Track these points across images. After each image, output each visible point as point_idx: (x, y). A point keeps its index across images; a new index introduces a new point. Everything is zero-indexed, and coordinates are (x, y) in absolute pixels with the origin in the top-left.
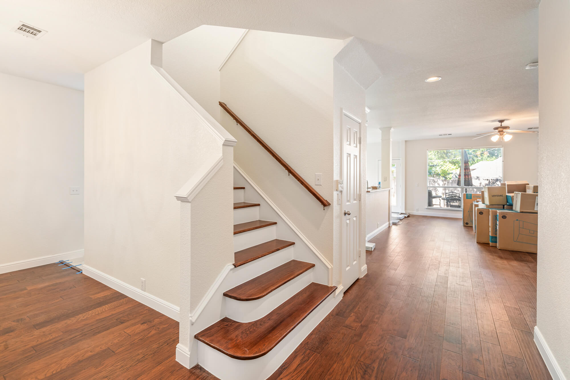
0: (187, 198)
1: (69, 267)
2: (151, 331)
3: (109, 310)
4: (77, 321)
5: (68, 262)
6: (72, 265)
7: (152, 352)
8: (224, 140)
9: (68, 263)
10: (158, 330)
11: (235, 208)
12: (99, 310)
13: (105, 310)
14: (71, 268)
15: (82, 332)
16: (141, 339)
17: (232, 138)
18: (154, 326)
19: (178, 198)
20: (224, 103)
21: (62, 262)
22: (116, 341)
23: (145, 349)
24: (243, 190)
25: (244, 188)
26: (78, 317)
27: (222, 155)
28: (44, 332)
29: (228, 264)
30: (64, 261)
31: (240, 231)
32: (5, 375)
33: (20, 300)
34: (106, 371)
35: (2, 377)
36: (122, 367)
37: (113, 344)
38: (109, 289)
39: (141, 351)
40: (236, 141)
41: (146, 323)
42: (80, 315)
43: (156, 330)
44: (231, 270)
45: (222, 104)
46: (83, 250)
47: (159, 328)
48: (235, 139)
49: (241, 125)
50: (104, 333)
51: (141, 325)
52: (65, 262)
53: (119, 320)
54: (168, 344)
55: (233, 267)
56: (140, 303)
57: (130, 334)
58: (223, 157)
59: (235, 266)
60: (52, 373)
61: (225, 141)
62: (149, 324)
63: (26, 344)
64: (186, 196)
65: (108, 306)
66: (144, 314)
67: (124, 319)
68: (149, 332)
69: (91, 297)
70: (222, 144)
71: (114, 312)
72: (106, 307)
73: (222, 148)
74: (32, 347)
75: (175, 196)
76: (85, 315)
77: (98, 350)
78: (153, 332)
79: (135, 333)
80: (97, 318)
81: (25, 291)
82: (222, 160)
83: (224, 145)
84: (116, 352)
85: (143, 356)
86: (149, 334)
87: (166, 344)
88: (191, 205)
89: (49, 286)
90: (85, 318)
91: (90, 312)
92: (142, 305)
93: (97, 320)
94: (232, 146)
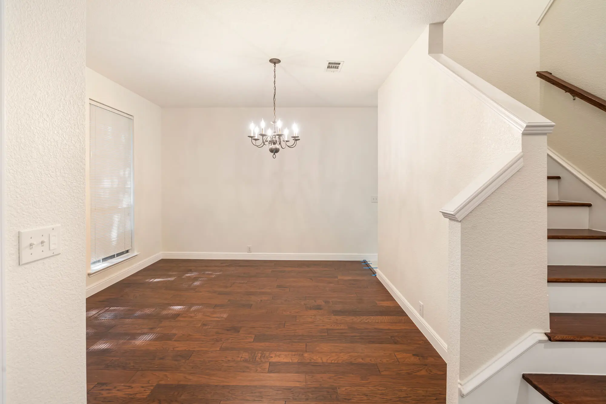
0: (454, 215)
1: (368, 268)
2: (421, 370)
3: (388, 322)
4: (360, 321)
5: (369, 262)
6: (371, 267)
7: (416, 398)
8: (525, 125)
9: (369, 264)
10: (430, 373)
11: (549, 238)
12: (379, 318)
13: (384, 321)
14: (370, 268)
15: (361, 334)
16: (409, 374)
17: (541, 120)
18: (426, 365)
19: (445, 215)
20: (547, 72)
21: (365, 262)
22: (385, 361)
23: (410, 389)
24: (587, 209)
25: (589, 205)
26: (362, 317)
27: (521, 151)
28: (337, 320)
29: (535, 330)
30: (367, 260)
31: (571, 280)
32: (307, 344)
33: (332, 285)
34: (368, 389)
35: (305, 344)
36: (382, 394)
37: (381, 362)
38: (393, 299)
39: (405, 388)
40: (553, 124)
41: (418, 356)
42: (364, 317)
43: (427, 372)
44: (540, 342)
45: (542, 73)
46: (377, 254)
47: (431, 371)
48: (550, 121)
49: (581, 98)
50: (377, 345)
51: (412, 356)
52: (367, 262)
53: (393, 338)
54: (436, 399)
55: (546, 338)
56: (418, 329)
57: (399, 360)
58: (522, 153)
59: (551, 338)
60: (331, 361)
61: (527, 126)
62: (421, 359)
63: (325, 325)
64: (452, 213)
65: (388, 317)
66: (419, 344)
67: (399, 340)
68: (419, 370)
69: (377, 302)
70: (521, 132)
71: (391, 327)
72: (386, 318)
73: (521, 140)
74: (327, 329)
75: (440, 212)
76: (368, 319)
77: (368, 360)
78: (423, 373)
79: (404, 361)
80: (375, 327)
81: (336, 279)
82: (522, 159)
83: (524, 134)
84: (382, 373)
85: (406, 396)
86: (418, 372)
87: (435, 398)
88: (461, 226)
89: (350, 280)
90: (367, 321)
91: (372, 317)
92: (420, 332)
93: (375, 329)
94: (545, 134)
